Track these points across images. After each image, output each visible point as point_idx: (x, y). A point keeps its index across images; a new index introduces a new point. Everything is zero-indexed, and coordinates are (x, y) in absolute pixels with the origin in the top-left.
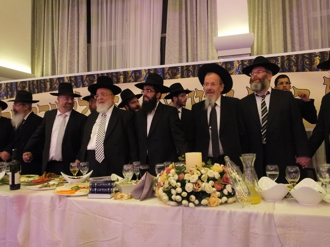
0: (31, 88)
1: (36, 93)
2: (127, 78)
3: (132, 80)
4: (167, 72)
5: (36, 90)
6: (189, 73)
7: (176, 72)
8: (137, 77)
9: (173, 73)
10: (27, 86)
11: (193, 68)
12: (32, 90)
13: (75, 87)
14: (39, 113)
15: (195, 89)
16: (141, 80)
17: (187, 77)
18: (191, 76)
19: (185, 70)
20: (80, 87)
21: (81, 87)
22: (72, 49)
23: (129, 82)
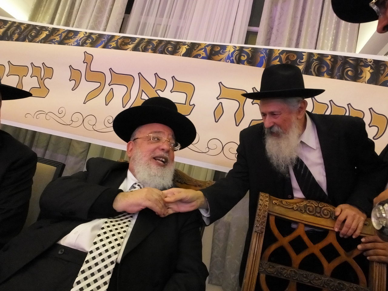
0: (10, 31)
1: (14, 40)
2: (195, 50)
3: (203, 54)
4: (278, 55)
5: (16, 36)
6: (322, 69)
7: (297, 59)
8: (214, 52)
9: (290, 60)
10: (4, 27)
11: (332, 60)
12: (9, 34)
13: (90, 45)
14: (7, 76)
15: (330, 101)
16: (222, 59)
17: (317, 75)
18: (325, 74)
19: (316, 60)
20: (97, 47)
21: (100, 47)
22: (100, 11)
23: (196, 56)
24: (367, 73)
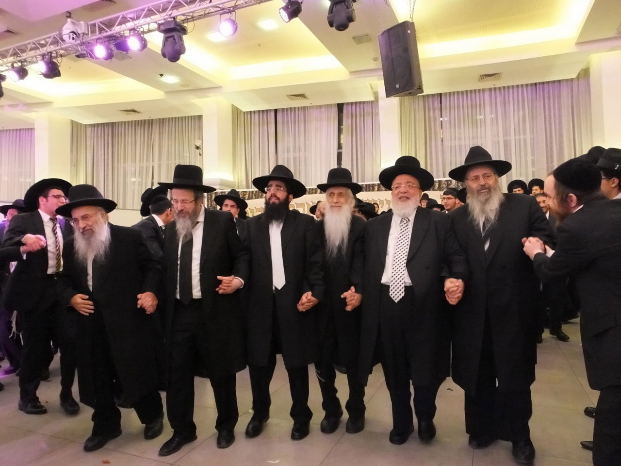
24: (376, 188)
